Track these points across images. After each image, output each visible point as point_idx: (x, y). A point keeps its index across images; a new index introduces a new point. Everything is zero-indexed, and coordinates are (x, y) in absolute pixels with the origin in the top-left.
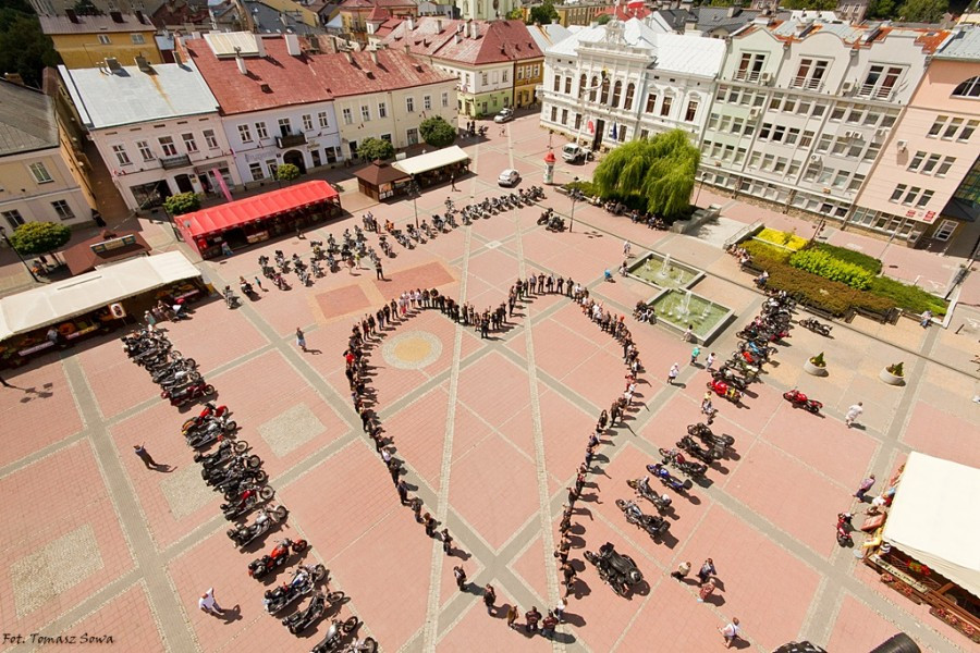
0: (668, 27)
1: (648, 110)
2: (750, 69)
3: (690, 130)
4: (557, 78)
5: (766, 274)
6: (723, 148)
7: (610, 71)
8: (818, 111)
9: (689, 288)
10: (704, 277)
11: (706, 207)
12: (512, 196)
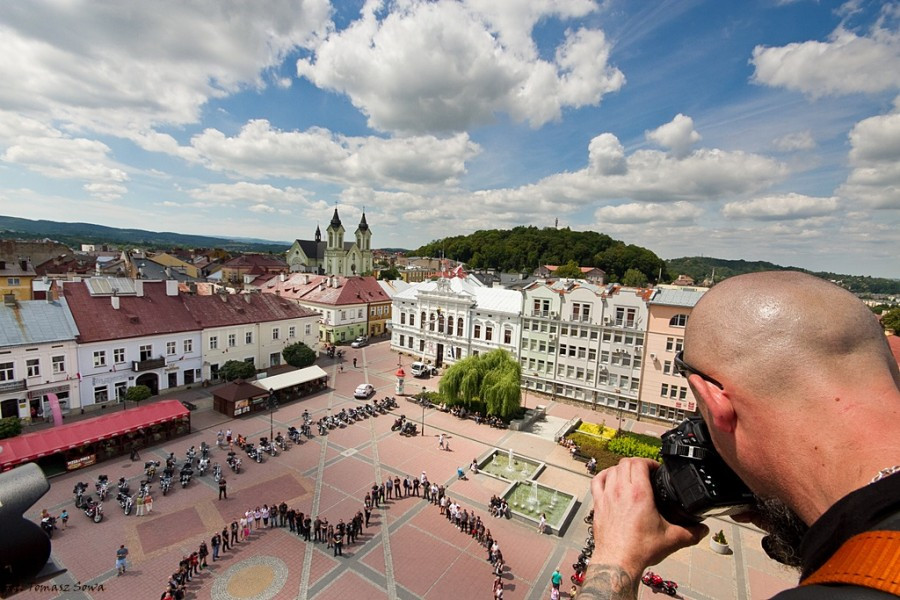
0: (480, 283)
1: (475, 336)
2: (541, 309)
3: (510, 350)
4: (403, 314)
5: (594, 461)
6: (536, 362)
7: (442, 310)
8: (594, 335)
9: (535, 479)
10: (544, 468)
11: (534, 408)
12: (367, 406)
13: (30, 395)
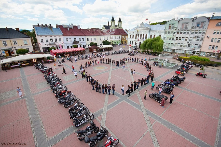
5: (183, 60)
13: (56, 46)
